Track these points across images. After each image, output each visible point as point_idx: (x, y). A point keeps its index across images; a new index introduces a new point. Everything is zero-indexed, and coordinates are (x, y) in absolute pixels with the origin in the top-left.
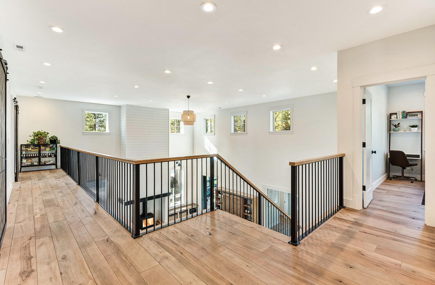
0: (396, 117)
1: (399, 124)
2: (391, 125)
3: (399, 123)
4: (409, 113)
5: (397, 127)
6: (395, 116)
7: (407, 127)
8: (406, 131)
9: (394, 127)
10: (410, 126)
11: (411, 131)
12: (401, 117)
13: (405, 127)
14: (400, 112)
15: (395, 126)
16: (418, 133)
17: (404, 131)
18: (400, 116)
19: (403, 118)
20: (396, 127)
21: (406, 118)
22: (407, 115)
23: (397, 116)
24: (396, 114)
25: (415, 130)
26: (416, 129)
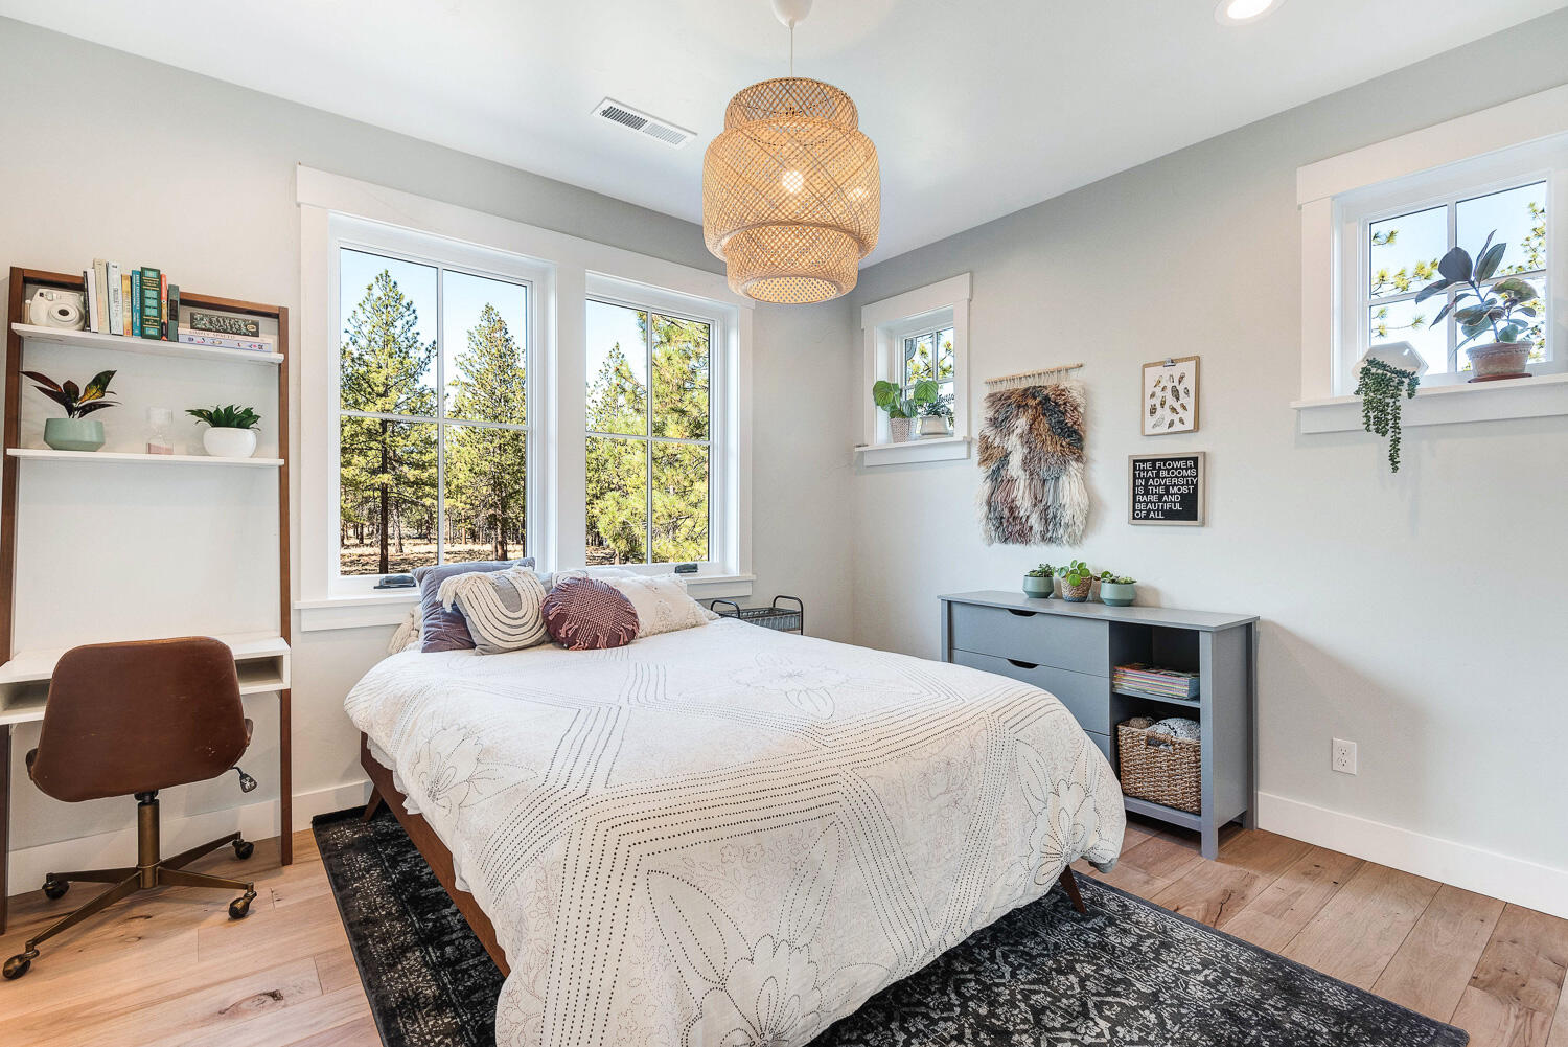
0: (74, 314)
1: (102, 381)
2: (29, 387)
3: (108, 375)
4: (189, 301)
5: (86, 410)
6: (70, 300)
7: (171, 416)
8: (169, 452)
9: (58, 410)
10: (198, 413)
11: (205, 454)
12: (122, 317)
13: (159, 417)
14: (115, 276)
15: (66, 396)
16: (254, 471)
17: (150, 449)
18: (114, 312)
19: (143, 335)
20: (71, 411)
21: (165, 333)
22: (174, 315)
23: (86, 304)
24: (77, 285)
25: (237, 445)
26: (246, 436)
